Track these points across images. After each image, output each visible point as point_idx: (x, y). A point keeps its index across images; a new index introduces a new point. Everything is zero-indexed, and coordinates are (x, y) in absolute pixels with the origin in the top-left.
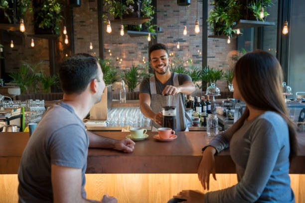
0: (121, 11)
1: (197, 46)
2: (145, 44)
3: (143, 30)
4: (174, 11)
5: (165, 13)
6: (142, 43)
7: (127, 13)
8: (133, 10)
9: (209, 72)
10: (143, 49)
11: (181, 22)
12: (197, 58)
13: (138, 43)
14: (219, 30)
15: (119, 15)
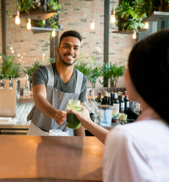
0: (28, 4)
1: (97, 43)
2: (46, 41)
3: (46, 26)
4: (75, 10)
5: (66, 12)
6: (43, 41)
7: (34, 7)
8: (40, 4)
9: (111, 68)
10: (43, 46)
11: (82, 20)
12: (97, 54)
13: (39, 41)
14: (124, 25)
15: (25, 9)
